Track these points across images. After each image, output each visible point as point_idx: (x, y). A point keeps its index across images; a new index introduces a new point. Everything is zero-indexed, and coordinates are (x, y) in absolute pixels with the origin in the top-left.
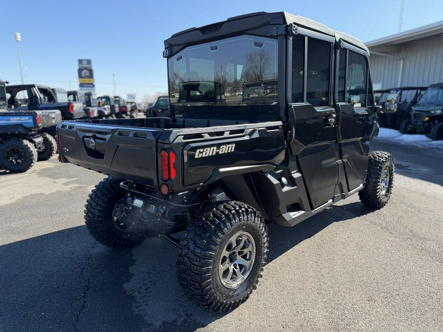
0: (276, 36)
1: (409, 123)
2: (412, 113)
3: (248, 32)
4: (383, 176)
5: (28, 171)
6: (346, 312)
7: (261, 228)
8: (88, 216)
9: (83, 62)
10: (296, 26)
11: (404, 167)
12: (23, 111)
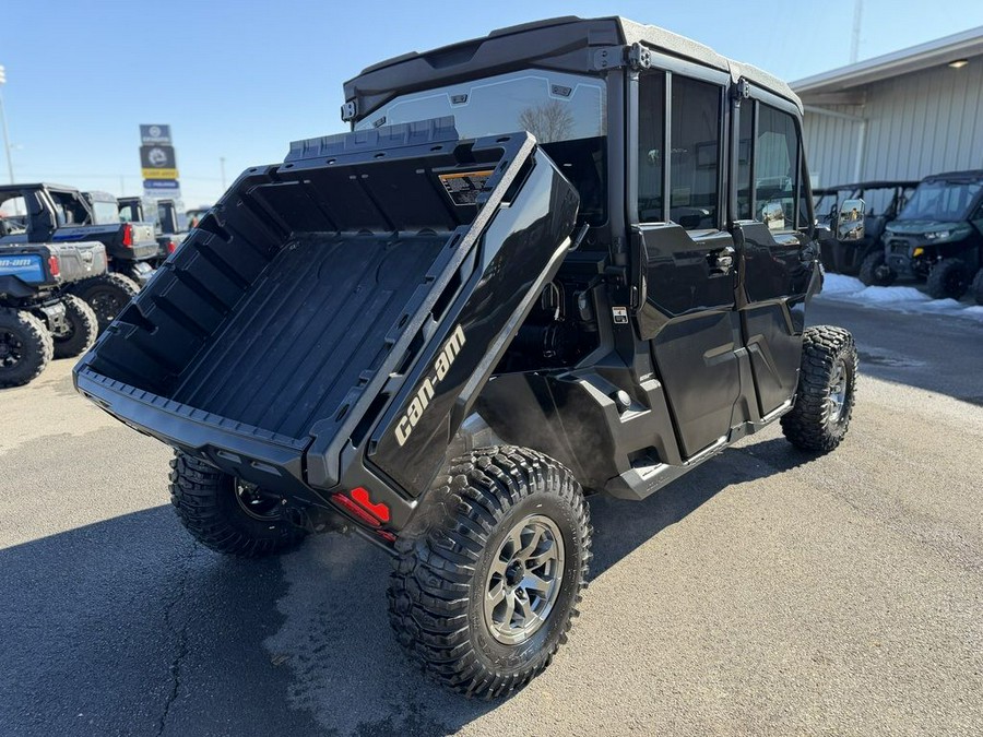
0: (602, 71)
1: (881, 261)
2: (887, 240)
3: (539, 62)
4: (833, 381)
5: (33, 383)
6: (768, 689)
7: (575, 506)
8: (179, 485)
9: (152, 131)
10: (647, 48)
11: (874, 358)
12: (17, 245)
